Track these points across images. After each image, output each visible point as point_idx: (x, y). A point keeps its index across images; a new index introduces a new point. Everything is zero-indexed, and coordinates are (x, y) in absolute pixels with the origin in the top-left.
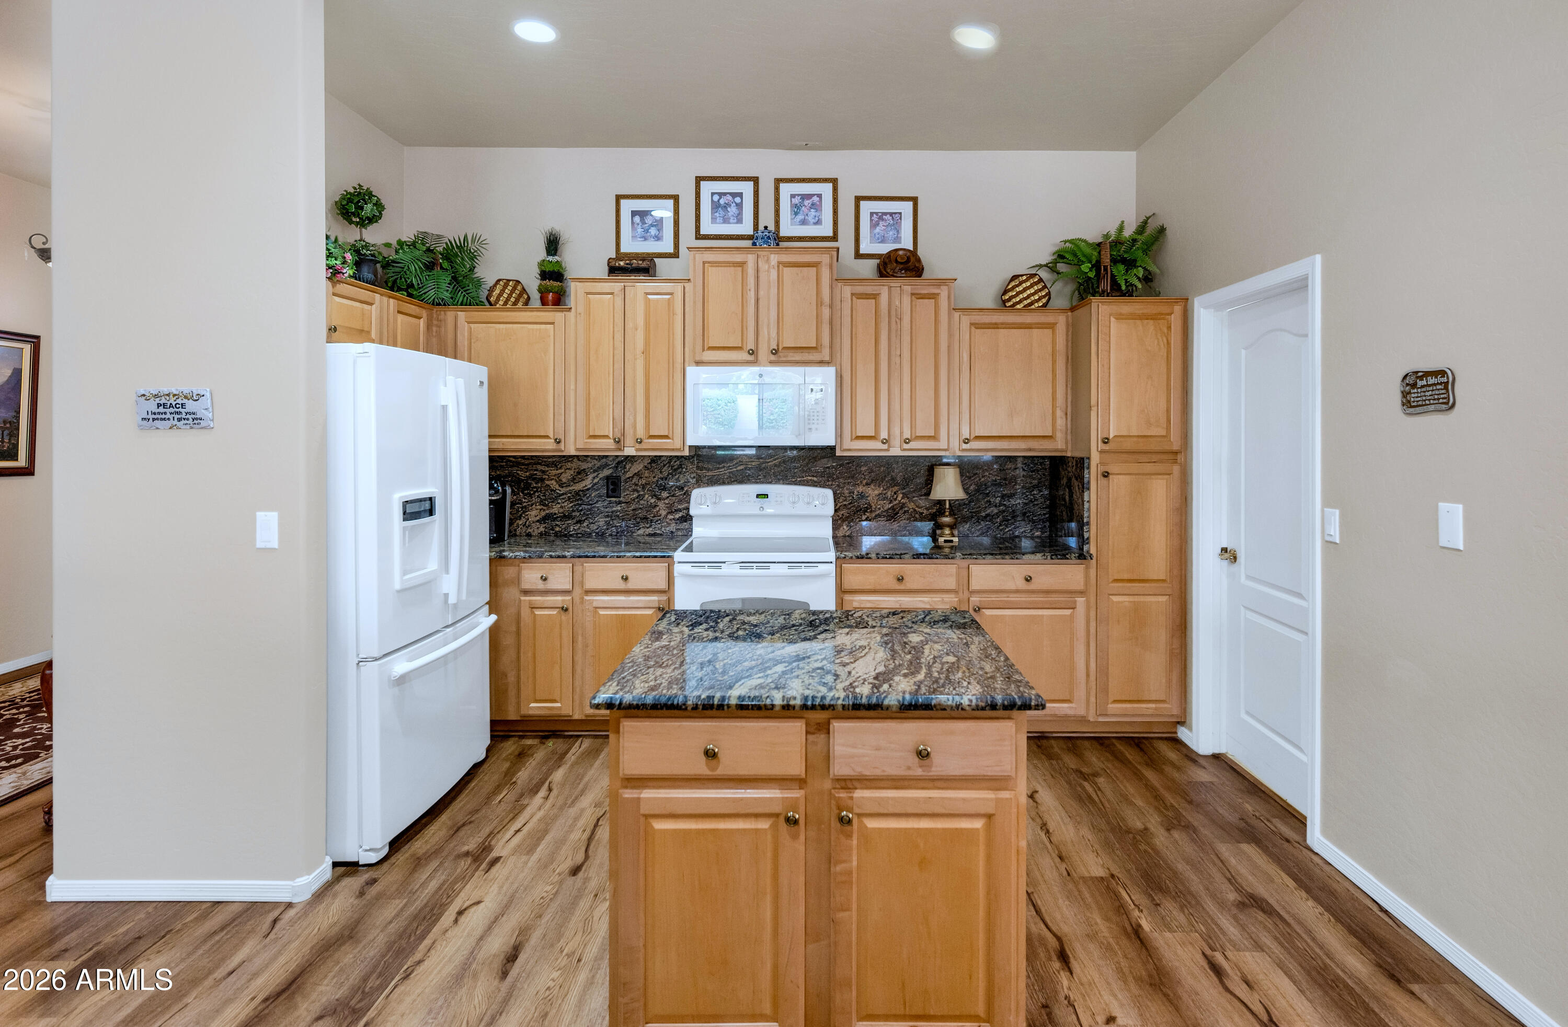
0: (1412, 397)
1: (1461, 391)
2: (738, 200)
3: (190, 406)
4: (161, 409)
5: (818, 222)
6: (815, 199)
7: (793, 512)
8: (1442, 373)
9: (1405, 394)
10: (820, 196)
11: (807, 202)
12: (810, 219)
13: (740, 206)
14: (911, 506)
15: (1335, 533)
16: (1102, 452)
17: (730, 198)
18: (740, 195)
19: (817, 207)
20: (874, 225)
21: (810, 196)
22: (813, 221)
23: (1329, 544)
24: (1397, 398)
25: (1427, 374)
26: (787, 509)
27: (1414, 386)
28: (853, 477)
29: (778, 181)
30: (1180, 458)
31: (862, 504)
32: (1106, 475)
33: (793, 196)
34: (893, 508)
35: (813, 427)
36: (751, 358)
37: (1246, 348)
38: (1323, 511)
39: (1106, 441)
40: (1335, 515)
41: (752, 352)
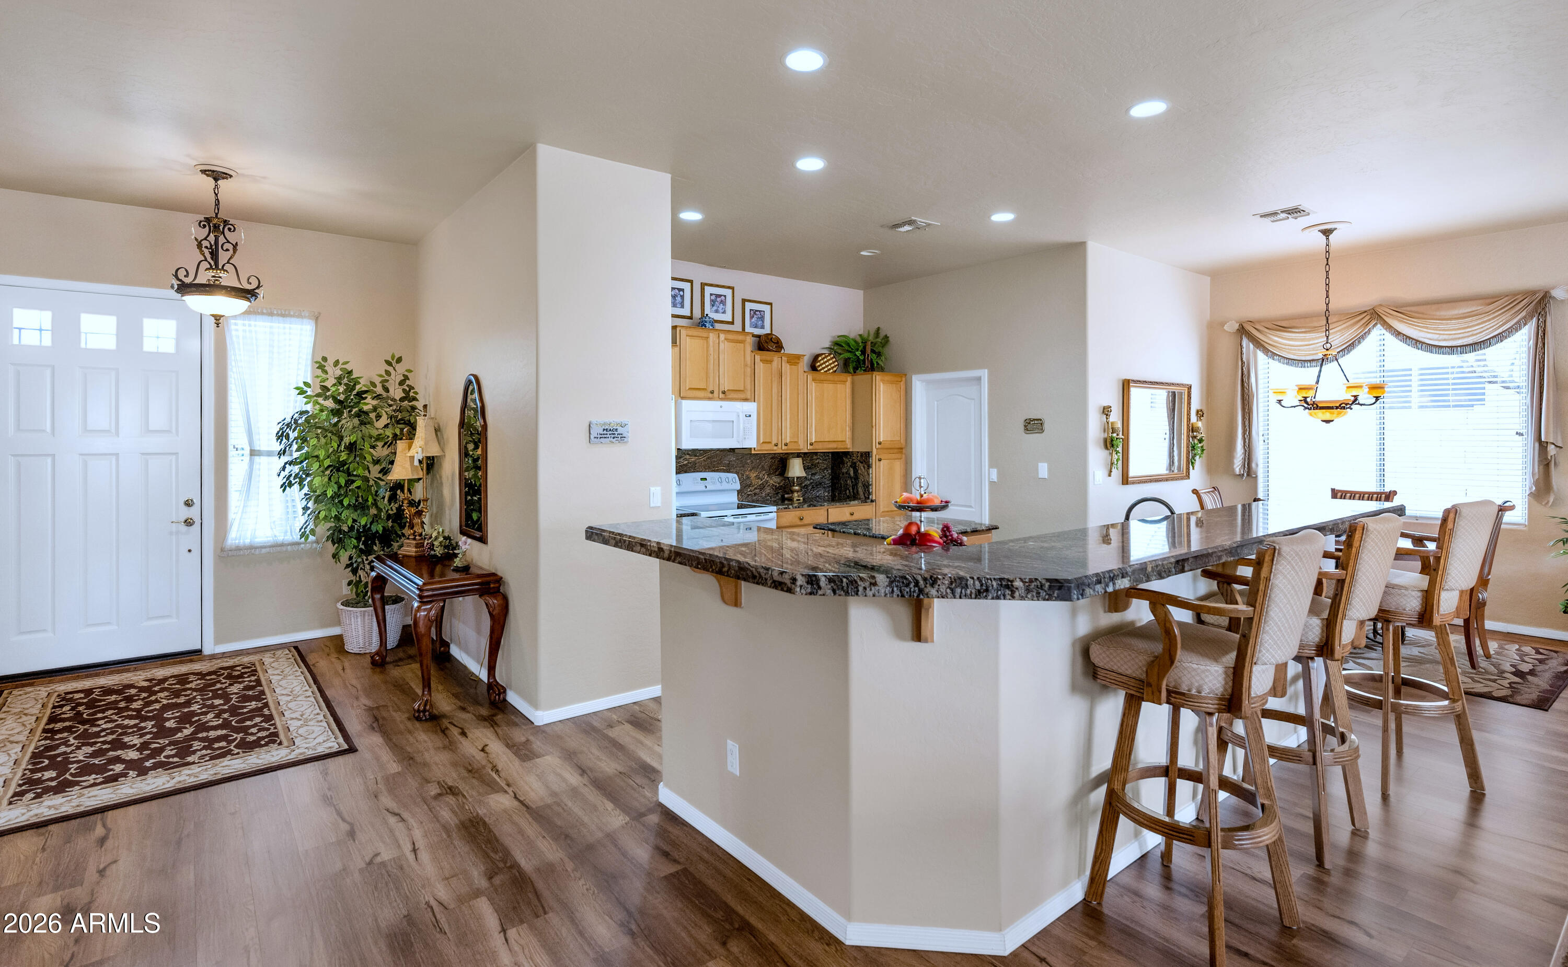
0: (1029, 427)
1: (1046, 426)
2: (681, 293)
3: (620, 430)
4: (605, 432)
5: (724, 312)
6: (723, 298)
7: (721, 488)
8: (1041, 420)
9: (1025, 426)
10: (725, 296)
11: (719, 299)
12: (720, 309)
13: (682, 297)
14: (772, 482)
15: (994, 477)
16: (877, 449)
17: (677, 291)
18: (683, 290)
19: (723, 303)
20: (751, 317)
21: (720, 296)
22: (721, 311)
23: (992, 483)
24: (1023, 428)
25: (1034, 420)
26: (718, 486)
27: (1029, 423)
28: (743, 467)
29: (703, 285)
30: (904, 451)
31: (748, 482)
32: (880, 460)
33: (711, 295)
34: (762, 484)
35: (747, 437)
36: (711, 395)
37: (937, 401)
38: (989, 470)
39: (880, 443)
40: (994, 472)
41: (712, 392)
